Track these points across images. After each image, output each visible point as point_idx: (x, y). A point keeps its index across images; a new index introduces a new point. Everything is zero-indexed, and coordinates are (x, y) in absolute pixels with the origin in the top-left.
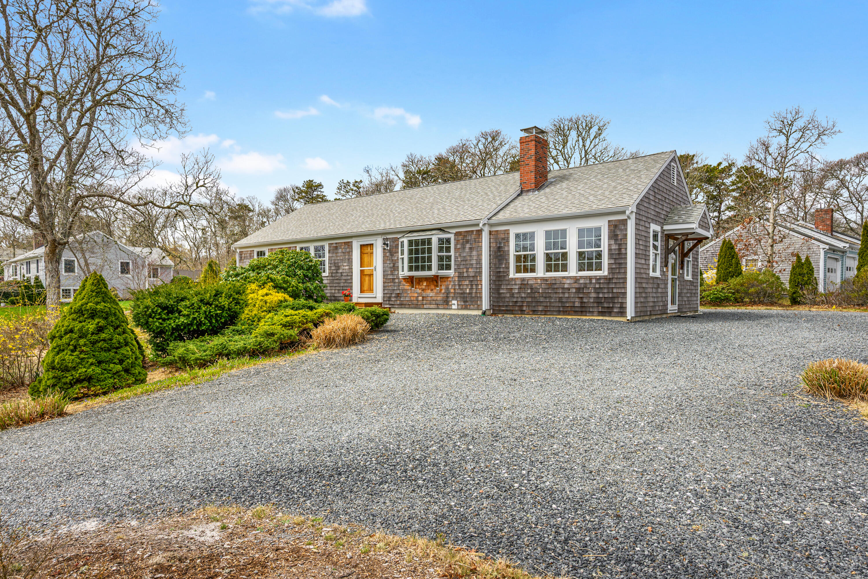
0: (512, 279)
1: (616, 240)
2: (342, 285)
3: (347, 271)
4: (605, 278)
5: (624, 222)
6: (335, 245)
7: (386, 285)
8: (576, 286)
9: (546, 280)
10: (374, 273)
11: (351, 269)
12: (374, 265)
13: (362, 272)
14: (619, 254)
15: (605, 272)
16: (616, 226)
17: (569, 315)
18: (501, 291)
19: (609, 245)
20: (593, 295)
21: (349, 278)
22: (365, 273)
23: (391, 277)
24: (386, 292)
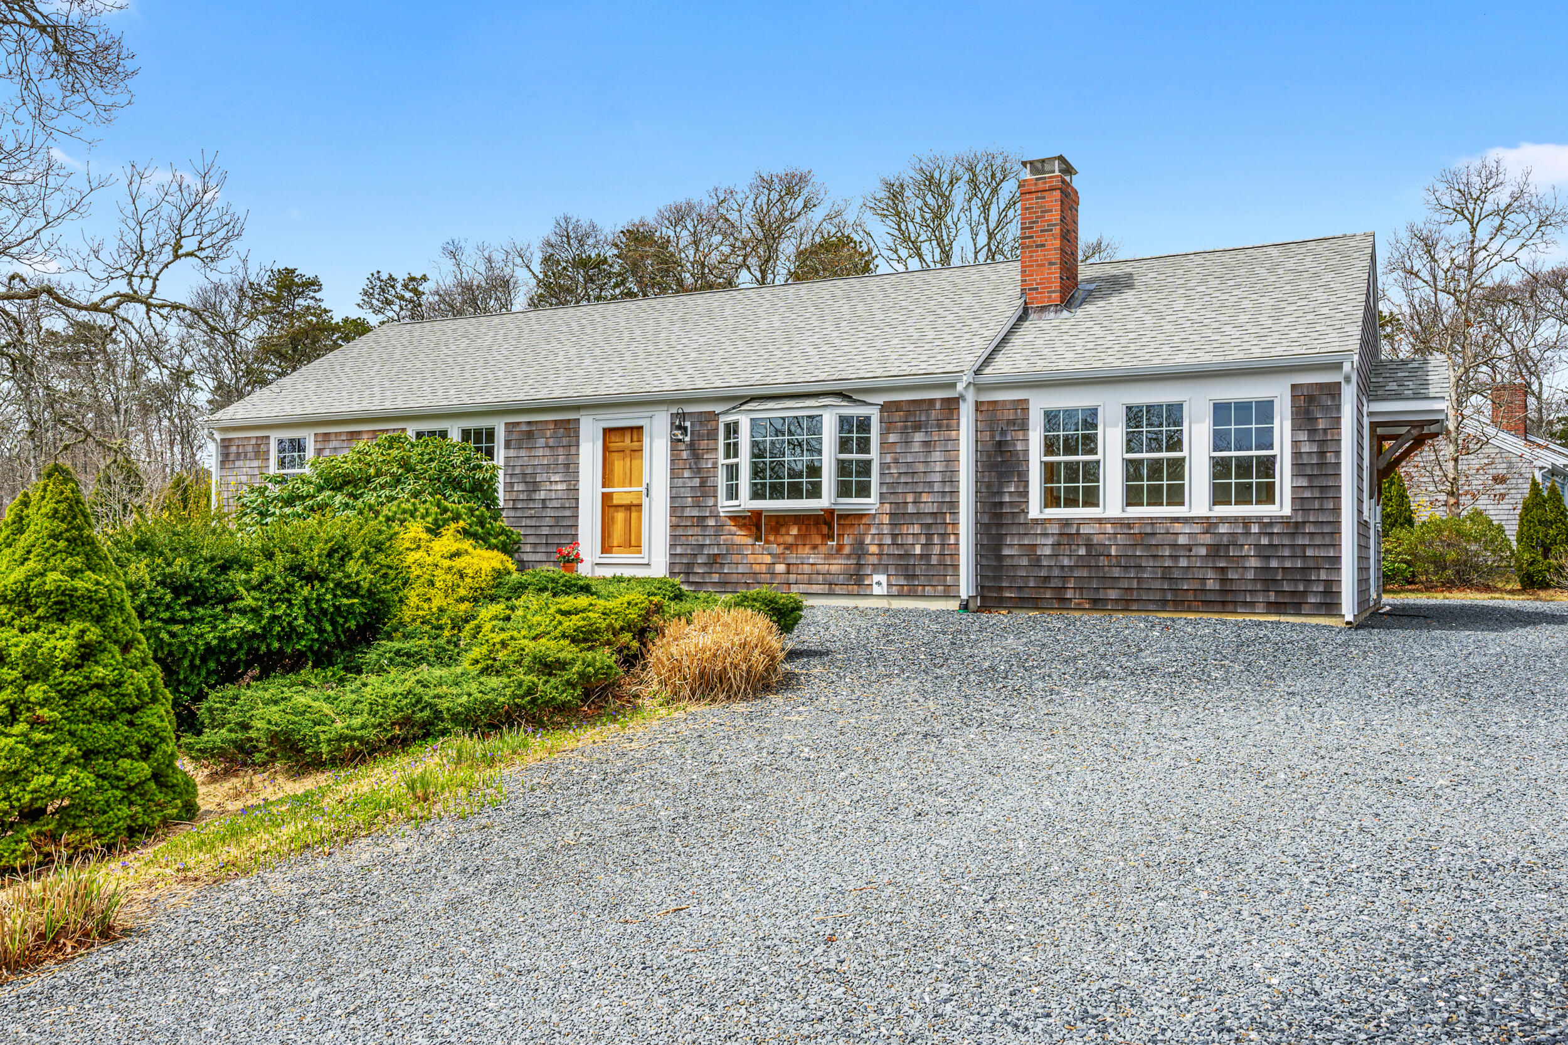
0: (1036, 522)
1: (1312, 431)
2: (545, 531)
3: (560, 494)
4: (1284, 521)
5: (1334, 390)
6: (524, 428)
7: (679, 532)
8: (1208, 539)
9: (1129, 526)
10: (645, 501)
11: (573, 490)
12: (646, 480)
13: (606, 498)
14: (1322, 465)
15: (1282, 507)
16: (1311, 399)
17: (1189, 611)
18: (1006, 552)
19: (1295, 443)
20: (1253, 563)
21: (567, 513)
22: (615, 502)
23: (695, 513)
24: (679, 550)
